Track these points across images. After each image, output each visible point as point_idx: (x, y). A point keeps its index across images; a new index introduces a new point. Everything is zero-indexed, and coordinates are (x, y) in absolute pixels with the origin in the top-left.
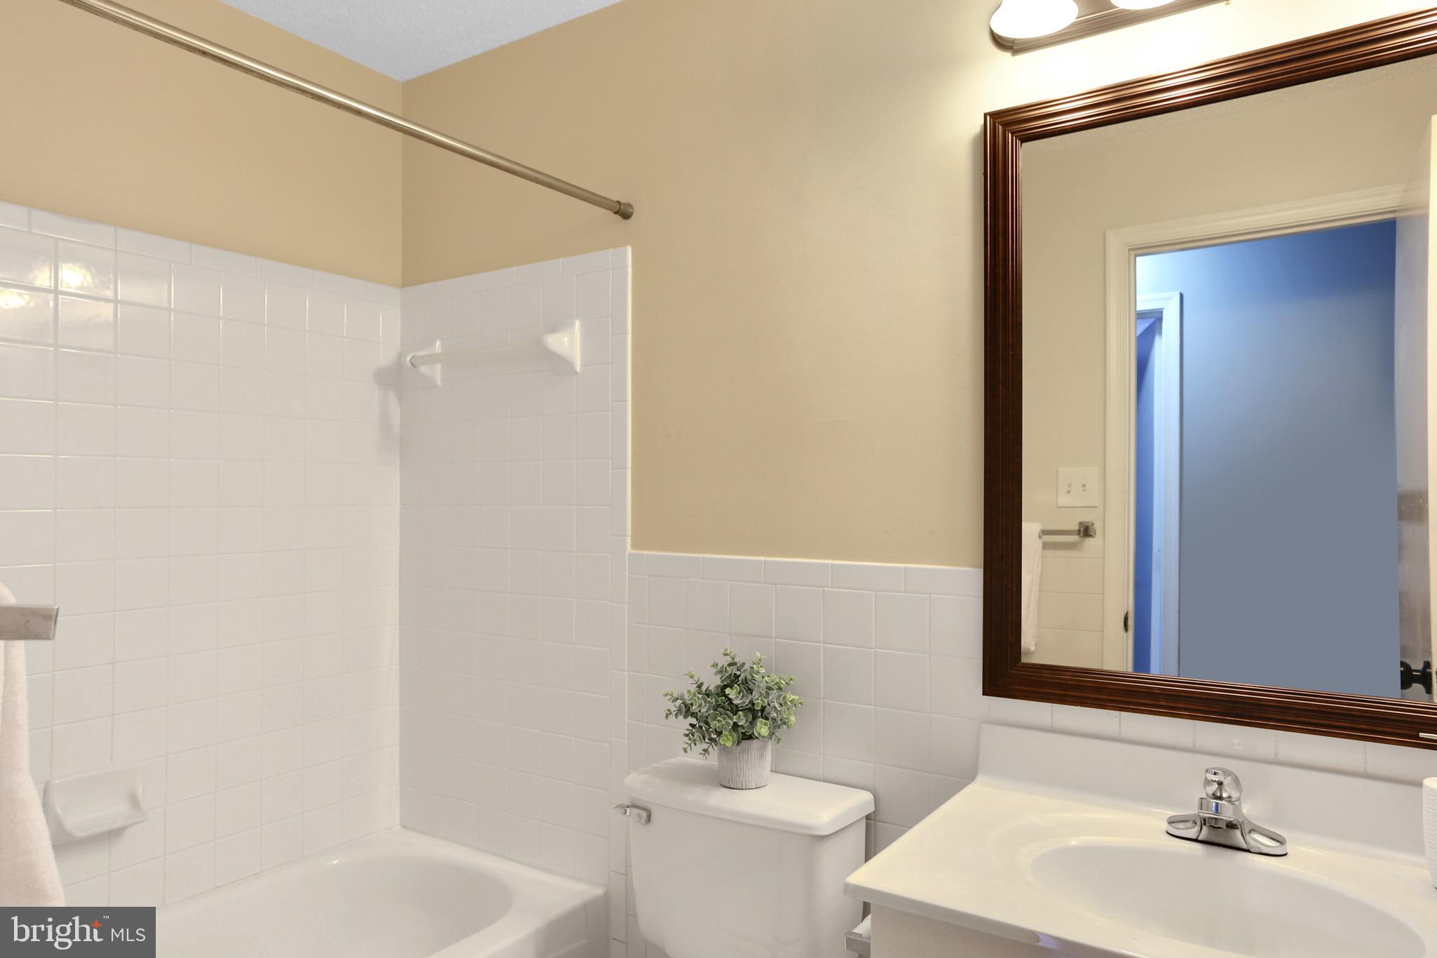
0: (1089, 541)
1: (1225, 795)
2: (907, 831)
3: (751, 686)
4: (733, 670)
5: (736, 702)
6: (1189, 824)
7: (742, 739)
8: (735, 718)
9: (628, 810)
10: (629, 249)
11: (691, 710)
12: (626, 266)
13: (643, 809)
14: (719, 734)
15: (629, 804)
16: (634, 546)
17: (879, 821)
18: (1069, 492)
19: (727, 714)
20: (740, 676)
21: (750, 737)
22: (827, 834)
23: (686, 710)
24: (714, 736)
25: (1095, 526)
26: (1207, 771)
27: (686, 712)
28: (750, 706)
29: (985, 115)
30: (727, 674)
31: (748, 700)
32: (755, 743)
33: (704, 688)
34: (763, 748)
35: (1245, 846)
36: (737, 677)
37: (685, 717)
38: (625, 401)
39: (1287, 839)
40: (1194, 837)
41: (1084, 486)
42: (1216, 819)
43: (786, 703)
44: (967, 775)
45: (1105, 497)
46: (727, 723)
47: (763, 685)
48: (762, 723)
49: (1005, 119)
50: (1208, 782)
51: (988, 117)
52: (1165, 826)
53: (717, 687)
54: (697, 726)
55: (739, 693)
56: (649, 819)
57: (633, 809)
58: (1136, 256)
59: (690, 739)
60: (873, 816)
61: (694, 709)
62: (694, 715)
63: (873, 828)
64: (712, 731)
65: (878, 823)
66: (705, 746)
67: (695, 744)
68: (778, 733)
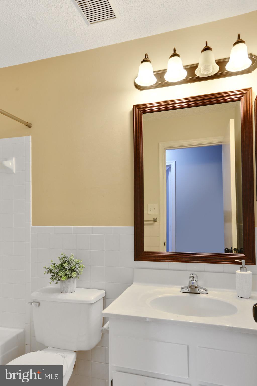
0: (156, 223)
1: (194, 280)
2: (114, 300)
3: (70, 263)
4: (65, 259)
5: (66, 268)
6: (186, 289)
7: (68, 278)
8: (66, 272)
9: (33, 303)
10: (31, 137)
11: (52, 271)
12: (30, 142)
13: (37, 302)
14: (61, 277)
15: (32, 301)
16: (33, 225)
17: (107, 298)
18: (150, 210)
19: (63, 271)
20: (66, 260)
21: (70, 278)
22: (93, 302)
23: (51, 271)
24: (59, 278)
25: (157, 219)
26: (191, 274)
27: (51, 272)
28: (70, 268)
29: (133, 105)
30: (63, 260)
31: (70, 267)
32: (71, 279)
33: (56, 265)
34: (74, 280)
35: (199, 292)
36: (66, 261)
37: (50, 273)
38: (30, 182)
39: (208, 290)
40: (187, 292)
41: (154, 209)
42: (193, 286)
43: (80, 267)
44: (130, 283)
45: (159, 211)
46: (64, 274)
47: (74, 262)
48: (74, 273)
49: (138, 107)
50: (190, 277)
51: (134, 106)
52: (180, 290)
53: (60, 264)
54: (54, 276)
55: (67, 265)
56: (39, 305)
57: (34, 303)
58: (166, 150)
59: (52, 280)
60: (105, 297)
61: (53, 271)
62: (53, 273)
63: (105, 301)
64: (59, 277)
65: (106, 299)
66: (57, 281)
67: (54, 281)
68: (78, 276)
